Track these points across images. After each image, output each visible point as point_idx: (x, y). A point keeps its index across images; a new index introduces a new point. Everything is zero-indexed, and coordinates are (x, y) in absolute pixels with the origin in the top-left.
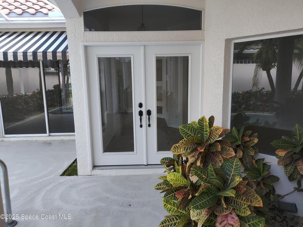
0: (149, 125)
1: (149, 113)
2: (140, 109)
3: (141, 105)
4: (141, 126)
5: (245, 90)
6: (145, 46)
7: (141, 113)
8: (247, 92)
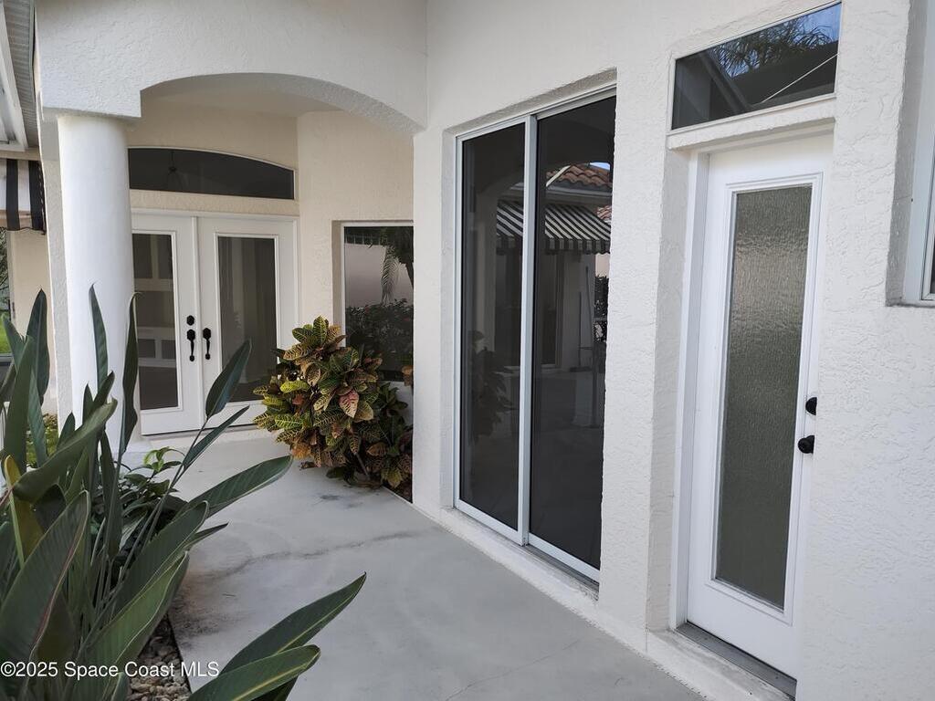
0: (208, 357)
1: (207, 334)
2: (189, 328)
3: (191, 320)
4: (192, 358)
5: (371, 304)
6: (197, 217)
7: (191, 335)
8: (374, 307)
